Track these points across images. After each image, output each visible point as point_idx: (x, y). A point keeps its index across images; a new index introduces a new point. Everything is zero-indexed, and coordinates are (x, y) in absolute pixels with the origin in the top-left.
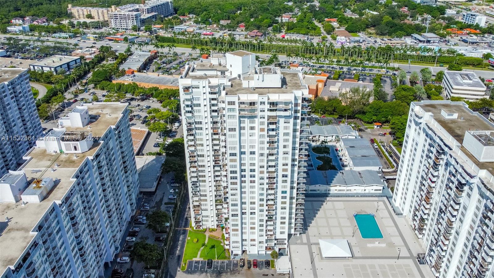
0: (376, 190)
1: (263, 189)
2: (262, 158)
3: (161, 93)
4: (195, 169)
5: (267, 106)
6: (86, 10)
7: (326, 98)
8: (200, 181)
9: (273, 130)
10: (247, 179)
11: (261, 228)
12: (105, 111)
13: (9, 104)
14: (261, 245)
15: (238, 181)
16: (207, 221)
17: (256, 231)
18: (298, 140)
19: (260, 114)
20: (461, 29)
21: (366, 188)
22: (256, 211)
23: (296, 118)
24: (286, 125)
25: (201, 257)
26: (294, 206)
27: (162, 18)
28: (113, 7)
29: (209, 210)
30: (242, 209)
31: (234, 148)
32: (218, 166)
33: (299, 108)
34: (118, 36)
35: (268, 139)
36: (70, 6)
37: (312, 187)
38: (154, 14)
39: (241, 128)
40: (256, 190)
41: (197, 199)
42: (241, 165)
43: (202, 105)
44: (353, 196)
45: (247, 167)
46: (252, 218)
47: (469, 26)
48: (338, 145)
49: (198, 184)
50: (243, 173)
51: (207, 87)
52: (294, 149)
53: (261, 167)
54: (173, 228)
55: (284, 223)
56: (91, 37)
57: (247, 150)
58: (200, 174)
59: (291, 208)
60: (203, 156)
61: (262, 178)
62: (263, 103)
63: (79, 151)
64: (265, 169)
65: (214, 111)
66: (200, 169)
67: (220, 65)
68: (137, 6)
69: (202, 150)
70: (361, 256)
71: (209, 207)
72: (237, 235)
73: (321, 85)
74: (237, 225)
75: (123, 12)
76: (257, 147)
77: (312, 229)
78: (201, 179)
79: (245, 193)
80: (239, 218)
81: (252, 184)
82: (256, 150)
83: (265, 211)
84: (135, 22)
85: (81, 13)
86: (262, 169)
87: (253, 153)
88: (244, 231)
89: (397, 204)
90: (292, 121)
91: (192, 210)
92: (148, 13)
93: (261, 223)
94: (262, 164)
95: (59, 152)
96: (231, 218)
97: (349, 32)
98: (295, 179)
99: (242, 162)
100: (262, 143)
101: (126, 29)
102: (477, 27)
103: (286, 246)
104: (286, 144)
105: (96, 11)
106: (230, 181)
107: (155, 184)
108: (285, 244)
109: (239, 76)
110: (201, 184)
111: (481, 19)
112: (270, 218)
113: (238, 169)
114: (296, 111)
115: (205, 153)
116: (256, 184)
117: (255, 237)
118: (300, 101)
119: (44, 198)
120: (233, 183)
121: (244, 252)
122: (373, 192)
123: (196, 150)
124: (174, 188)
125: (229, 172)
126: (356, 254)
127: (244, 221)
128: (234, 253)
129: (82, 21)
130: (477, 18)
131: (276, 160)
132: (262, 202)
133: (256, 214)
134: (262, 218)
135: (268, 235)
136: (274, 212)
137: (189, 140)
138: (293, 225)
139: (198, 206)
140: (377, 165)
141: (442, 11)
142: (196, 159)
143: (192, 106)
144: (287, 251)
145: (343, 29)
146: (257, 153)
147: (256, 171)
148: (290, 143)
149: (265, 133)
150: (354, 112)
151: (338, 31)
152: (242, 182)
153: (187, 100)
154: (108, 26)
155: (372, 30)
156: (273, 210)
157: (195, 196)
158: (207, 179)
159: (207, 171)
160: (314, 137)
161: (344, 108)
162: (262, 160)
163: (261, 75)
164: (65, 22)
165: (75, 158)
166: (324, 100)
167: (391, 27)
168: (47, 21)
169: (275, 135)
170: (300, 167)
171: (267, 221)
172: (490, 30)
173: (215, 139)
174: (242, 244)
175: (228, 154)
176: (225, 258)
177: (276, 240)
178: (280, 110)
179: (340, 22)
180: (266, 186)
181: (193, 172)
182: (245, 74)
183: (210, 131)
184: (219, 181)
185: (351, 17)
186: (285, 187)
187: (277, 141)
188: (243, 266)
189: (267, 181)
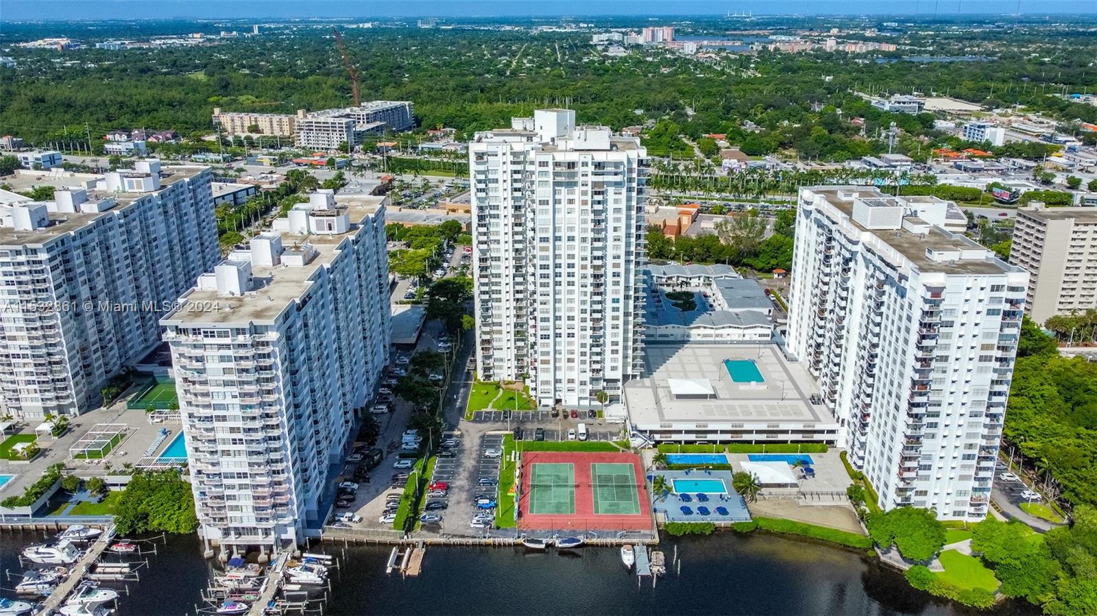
0: (760, 335)
1: (585, 294)
2: (584, 244)
3: (409, 230)
4: (485, 280)
5: (591, 168)
6: (248, 119)
7: (694, 237)
9: (599, 202)
10: (564, 279)
11: (583, 358)
12: (352, 204)
13: (186, 214)
14: (583, 387)
15: (551, 281)
16: (501, 367)
17: (576, 364)
18: (633, 222)
19: (580, 179)
20: (958, 150)
21: (746, 332)
22: (575, 331)
23: (630, 190)
24: (617, 197)
25: (493, 407)
26: (631, 327)
27: (394, 132)
28: (300, 112)
29: (505, 349)
30: (555, 328)
31: (546, 230)
32: (519, 276)
33: (635, 175)
34: (316, 158)
35: (592, 216)
36: (217, 111)
37: (663, 330)
38: (378, 123)
39: (556, 202)
40: (576, 296)
41: (487, 329)
42: (555, 256)
43: (501, 181)
44: (725, 343)
45: (563, 261)
46: (570, 344)
47: (971, 145)
48: (708, 291)
49: (490, 304)
50: (558, 270)
51: (509, 153)
52: (628, 236)
53: (583, 259)
54: (448, 381)
55: (616, 352)
56: (266, 160)
57: (563, 234)
58: (494, 288)
59: (626, 331)
60: (498, 259)
61: (584, 277)
62: (585, 164)
63: (335, 231)
64: (588, 263)
65: (516, 190)
66: (494, 280)
67: (525, 129)
68: (348, 111)
69: (498, 250)
70: (728, 397)
71: (504, 344)
72: (547, 370)
73: (686, 220)
74: (548, 353)
75: (322, 119)
76: (577, 229)
77: (658, 374)
78: (494, 296)
79: (560, 301)
80: (551, 341)
81: (571, 288)
82: (576, 234)
83: (588, 329)
84: (345, 136)
85: (238, 123)
86: (584, 263)
87: (571, 239)
88: (557, 365)
89: (790, 350)
90: (624, 190)
91: (479, 347)
92: (368, 122)
93: (583, 350)
94: (584, 254)
95: (305, 233)
96: (539, 341)
97: (748, 155)
98: (632, 284)
99: (557, 252)
100: (584, 222)
101: (327, 149)
102: (987, 146)
103: (619, 392)
104: (617, 225)
105: (268, 119)
106: (539, 281)
107: (415, 335)
108: (619, 388)
109: (553, 140)
110: (494, 304)
111: (995, 133)
112: (597, 341)
113: (551, 263)
114: (630, 180)
115: (502, 255)
116: (576, 288)
117: (574, 375)
118: (635, 165)
119: (306, 264)
120: (542, 285)
121: (558, 401)
122: (757, 338)
123: (488, 250)
124: (445, 342)
125: (538, 267)
126: (721, 394)
127: (557, 348)
128: (544, 402)
129: (243, 136)
130: (988, 131)
131: (604, 248)
132: (584, 316)
133: (576, 335)
134: (584, 342)
135: (593, 371)
136: (601, 332)
137: (480, 234)
138: (630, 360)
139: (488, 342)
140: (767, 307)
141: (926, 121)
142: (488, 263)
143: (486, 182)
144: (622, 398)
145: (736, 149)
146: (577, 239)
147: (576, 266)
148: (623, 224)
149: (589, 207)
150: (740, 254)
151: (726, 153)
152: (557, 284)
153: (479, 172)
154: (292, 144)
155: (791, 152)
156: (601, 328)
157: (485, 325)
158: (503, 296)
159: (503, 284)
160: (669, 278)
161: (723, 249)
162: (584, 249)
163: (583, 132)
164: (212, 138)
165: (331, 238)
166: (690, 239)
167: (825, 145)
168: (175, 136)
169: (602, 211)
170: (637, 263)
171: (592, 346)
172: (1010, 150)
173: (517, 233)
174: (555, 388)
175: (537, 239)
176: (530, 409)
177: (605, 380)
178: (609, 173)
179: (732, 140)
180: (590, 289)
181: (483, 284)
182: (561, 137)
183: (511, 220)
184: (522, 300)
185: (753, 132)
186: (616, 292)
187: (605, 220)
188: (556, 415)
189: (591, 280)
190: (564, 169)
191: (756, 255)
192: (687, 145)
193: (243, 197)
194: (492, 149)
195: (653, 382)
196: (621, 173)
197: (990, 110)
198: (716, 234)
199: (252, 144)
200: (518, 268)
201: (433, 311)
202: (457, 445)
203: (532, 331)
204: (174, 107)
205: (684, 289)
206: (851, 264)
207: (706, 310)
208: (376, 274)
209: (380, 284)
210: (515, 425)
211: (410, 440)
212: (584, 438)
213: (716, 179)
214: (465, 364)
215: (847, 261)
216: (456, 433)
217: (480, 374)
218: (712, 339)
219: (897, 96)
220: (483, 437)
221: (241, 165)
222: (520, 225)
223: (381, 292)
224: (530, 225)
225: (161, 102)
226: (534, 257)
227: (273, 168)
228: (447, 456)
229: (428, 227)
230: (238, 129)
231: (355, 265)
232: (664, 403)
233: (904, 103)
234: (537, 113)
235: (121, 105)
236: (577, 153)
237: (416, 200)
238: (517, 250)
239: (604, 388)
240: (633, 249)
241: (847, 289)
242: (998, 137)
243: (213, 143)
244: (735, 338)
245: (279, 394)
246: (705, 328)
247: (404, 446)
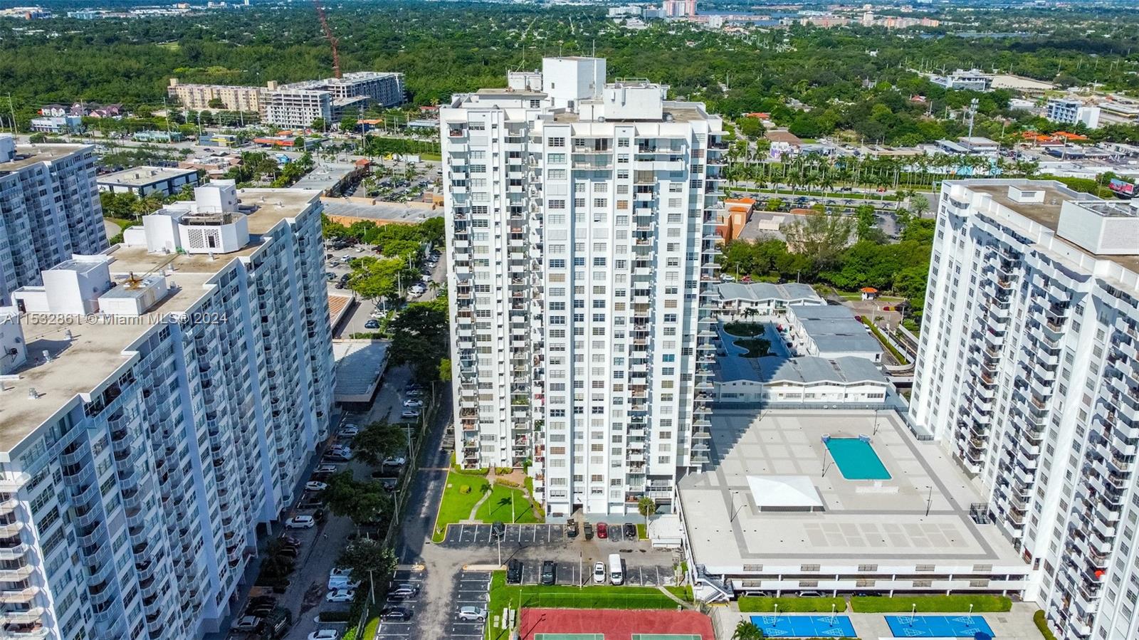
0: (869, 396)
1: (621, 348)
2: (621, 271)
3: (381, 230)
4: (467, 321)
5: (633, 149)
6: (209, 92)
7: (752, 242)
8: (479, 349)
9: (645, 205)
10: (588, 325)
11: (617, 445)
12: (269, 201)
13: (48, 212)
14: (616, 488)
15: (567, 328)
16: (491, 449)
17: (605, 454)
18: (698, 236)
19: (616, 167)
20: (1047, 133)
21: (849, 390)
22: (605, 404)
23: (695, 184)
24: (675, 195)
25: (477, 518)
26: (690, 396)
27: (380, 107)
28: (271, 84)
29: (497, 421)
30: (573, 399)
31: (561, 248)
32: (519, 314)
33: (702, 161)
34: (282, 138)
35: (633, 227)
36: (173, 82)
37: (728, 387)
38: (361, 97)
39: (576, 203)
40: (606, 351)
41: (470, 393)
42: (575, 289)
43: (489, 169)
44: (819, 406)
45: (587, 297)
46: (596, 423)
49: (473, 356)
50: (578, 311)
51: (501, 125)
52: (690, 257)
53: (617, 294)
54: (412, 467)
55: (668, 435)
56: (222, 139)
57: (587, 254)
58: (480, 332)
59: (683, 403)
60: (486, 288)
61: (620, 322)
62: (624, 143)
63: (219, 249)
64: (626, 300)
65: (513, 182)
66: (480, 320)
67: (528, 88)
68: (326, 82)
69: (486, 275)
70: (841, 508)
71: (496, 415)
72: (560, 463)
73: (738, 219)
74: (562, 438)
75: (293, 91)
76: (609, 247)
77: (730, 462)
78: (480, 344)
79: (581, 358)
80: (567, 419)
81: (598, 338)
82: (607, 254)
83: (625, 401)
84: (320, 111)
85: (198, 96)
86: (620, 299)
87: (600, 262)
88: (577, 454)
89: (919, 421)
90: (686, 186)
91: (457, 420)
92: (349, 96)
93: (617, 433)
94: (620, 286)
95: (173, 251)
96: (549, 420)
97: (799, 137)
98: (693, 331)
99: (577, 283)
100: (622, 235)
101: (298, 127)
102: (1081, 128)
103: (671, 495)
104: (673, 240)
105: (232, 92)
106: (549, 327)
107: (371, 388)
108: (670, 489)
109: (571, 104)
110: (481, 356)
111: (1089, 113)
112: (638, 421)
113: (567, 299)
114: (696, 169)
115: (492, 282)
116: (607, 337)
117: (603, 469)
118: (703, 145)
119: (146, 311)
120: (555, 334)
121: (576, 508)
122: (865, 400)
123: (471, 275)
124: (414, 398)
125: (547, 306)
126: (831, 506)
127: (577, 429)
128: (555, 509)
129: (200, 110)
130: (1080, 110)
131: (652, 277)
132: (618, 381)
133: (606, 410)
134: (618, 420)
135: (632, 464)
136: (645, 407)
137: (458, 250)
138: (687, 446)
139: (473, 411)
140: (872, 350)
141: (1001, 99)
142: (471, 295)
143: (467, 171)
144: (675, 503)
145: (785, 130)
146: (609, 262)
147: (608, 304)
148: (682, 240)
149: (629, 212)
150: (815, 266)
151: (773, 134)
152: (576, 331)
153: (455, 155)
154: (258, 121)
155: (851, 134)
156: (644, 401)
157: (467, 387)
158: (494, 345)
159: (494, 326)
160: (727, 303)
161: (792, 259)
162: (620, 278)
163: (619, 92)
164: (163, 114)
165: (211, 260)
166: (747, 246)
167: (891, 126)
168: (121, 111)
169: (650, 219)
170: (703, 300)
171: (630, 427)
173: (515, 250)
174: (572, 488)
175: (546, 263)
176: (534, 520)
177: (649, 477)
178: (662, 158)
179: (778, 119)
180: (629, 341)
181: (464, 327)
182: (584, 99)
183: (506, 230)
184: (522, 350)
185: (801, 111)
186: (670, 345)
187: (655, 233)
188: (574, 534)
189: (630, 327)
190: (588, 150)
191: (837, 268)
193: (181, 185)
194: (475, 118)
196: (681, 158)
197: (1064, 88)
198: (781, 237)
199: (210, 121)
200: (516, 301)
201: (397, 356)
202: (418, 592)
203: (537, 403)
204: (130, 78)
205: (750, 319)
206: (1069, 313)
207: (786, 357)
208: (303, 308)
209: (310, 323)
210: (509, 552)
211: (340, 585)
212: (619, 580)
213: (767, 166)
214: (439, 436)
215: (1059, 307)
216: (417, 568)
217: (459, 457)
218: (800, 400)
219: (960, 72)
220: (458, 577)
221: (192, 145)
222: (520, 236)
223: (311, 335)
224: (535, 239)
225: (115, 72)
226: (541, 290)
227: (226, 150)
228: (398, 619)
229: (405, 226)
230: (199, 103)
231: (254, 304)
232: (742, 515)
233: (969, 79)
234: (546, 62)
235: (69, 76)
236: (612, 125)
237: (396, 191)
238: (515, 276)
239: (648, 489)
240: (696, 277)
241: (1055, 353)
242: (1093, 118)
243: (163, 119)
244: (834, 399)
246: (790, 384)
247: (329, 596)
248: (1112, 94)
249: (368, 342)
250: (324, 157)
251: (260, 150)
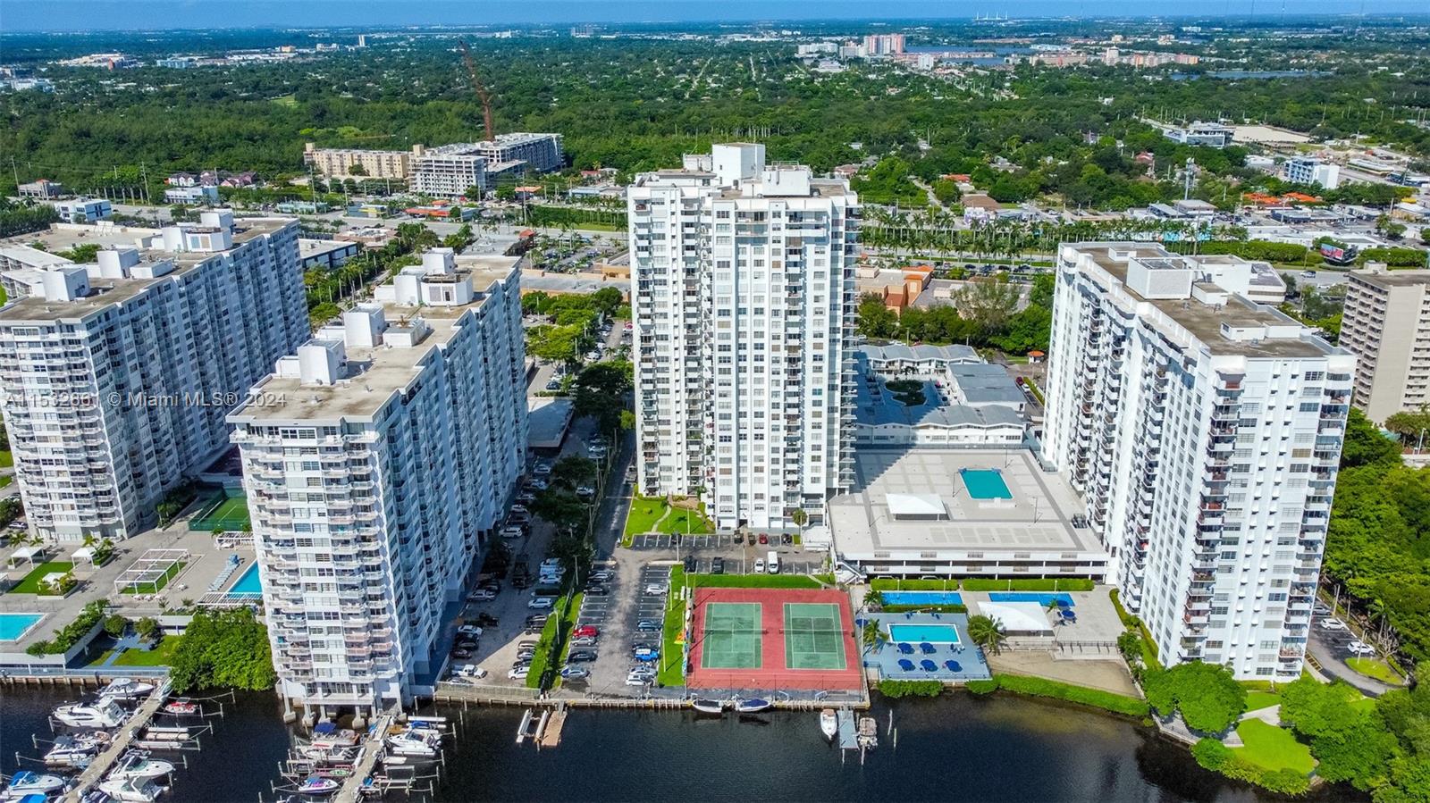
0: (1008, 438)
1: (777, 383)
2: (776, 319)
3: (554, 300)
4: (649, 365)
5: (785, 220)
6: (349, 157)
7: (924, 309)
8: (658, 391)
9: (795, 264)
10: (750, 364)
11: (775, 467)
12: (478, 266)
13: (265, 280)
14: (775, 504)
15: (733, 366)
16: (669, 479)
17: (765, 475)
19: (770, 234)
20: (1277, 194)
21: (990, 433)
22: (765, 431)
23: (835, 248)
24: (819, 257)
25: (658, 530)
26: (837, 426)
27: (537, 173)
28: (417, 148)
29: (674, 454)
30: (739, 428)
31: (727, 300)
32: (693, 360)
33: (842, 229)
34: (436, 208)
35: (786, 282)
36: (309, 146)
37: (880, 430)
38: (517, 162)
39: (739, 263)
40: (765, 386)
41: (651, 429)
42: (739, 334)
43: (668, 237)
44: (962, 447)
45: (749, 341)
46: (758, 448)
47: (1294, 188)
48: (941, 380)
49: (654, 396)
50: (742, 352)
51: (678, 201)
53: (774, 338)
54: (601, 495)
55: (818, 458)
56: (372, 210)
57: (749, 305)
58: (659, 375)
59: (831, 432)
60: (664, 338)
61: (776, 361)
62: (777, 215)
63: (453, 302)
64: (781, 343)
65: (688, 248)
66: (660, 365)
67: (701, 169)
68: (478, 146)
69: (665, 326)
70: (964, 517)
71: (673, 449)
72: (727, 482)
73: (914, 288)
74: (729, 460)
75: (444, 157)
76: (766, 298)
77: (874, 488)
78: (660, 386)
79: (744, 392)
80: (733, 444)
81: (759, 375)
82: (765, 305)
83: (782, 428)
84: (474, 178)
85: (336, 162)
86: (776, 342)
87: (759, 311)
88: (742, 475)
89: (1047, 457)
90: (828, 248)
91: (640, 453)
92: (503, 161)
93: (775, 456)
94: (775, 331)
95: (416, 304)
96: (718, 445)
97: (999, 201)
98: (838, 370)
99: (741, 329)
100: (777, 289)
101: (450, 195)
102: (1316, 189)
103: (822, 511)
104: (818, 293)
105: (374, 157)
106: (717, 366)
107: (559, 437)
108: (821, 506)
109: (736, 183)
110: (660, 396)
111: (1327, 172)
112: (793, 445)
113: (732, 342)
114: (836, 235)
115: (670, 332)
116: (765, 375)
117: (764, 488)
118: (842, 216)
119: (416, 344)
120: (722, 371)
121: (742, 523)
122: (1004, 441)
123: (652, 326)
124: (598, 445)
125: (716, 348)
126: (955, 514)
127: (742, 453)
128: (724, 523)
129: (343, 179)
130: (1316, 169)
131: (801, 324)
132: (775, 411)
133: (766, 437)
134: (775, 445)
135: (789, 483)
136: (798, 434)
137: (642, 305)
138: (836, 469)
139: (653, 445)
140: (1017, 400)
141: (1235, 157)
142: (652, 344)
143: (650, 238)
144: (826, 518)
145: (983, 194)
146: (766, 311)
147: (766, 346)
148: (826, 293)
149: (782, 270)
150: (985, 331)
151: (970, 199)
152: (740, 370)
153: (640, 225)
154: (405, 189)
155: (1055, 198)
156: (798, 428)
157: (648, 424)
158: (672, 386)
159: (672, 370)
160: (890, 363)
161: (962, 324)
162: (776, 324)
163: (774, 173)
164: (303, 182)
165: (448, 310)
166: (920, 312)
167: (1101, 189)
168: (255, 180)
169: (799, 276)
170: (846, 344)
171: (786, 451)
172: (1347, 195)
173: (689, 304)
174: (738, 505)
175: (715, 312)
176: (707, 532)
177: (803, 495)
178: (808, 227)
179: (978, 183)
180: (784, 377)
181: (646, 371)
182: (746, 179)
183: (682, 287)
184: (696, 391)
185: (1006, 172)
186: (818, 381)
187: (804, 287)
188: (739, 541)
189: (785, 365)
190: (749, 221)
191: (1006, 333)
192: (918, 189)
193: (342, 259)
194: (656, 195)
195: (866, 499)
196: (823, 226)
197: (1321, 141)
198: (953, 304)
199: (355, 190)
200: (691, 349)
201: (583, 406)
202: (611, 578)
203: (708, 431)
204: (255, 141)
205: (910, 377)
206: (1125, 345)
207: (938, 404)
208: (508, 357)
209: (513, 370)
210: (686, 553)
211: (550, 572)
212: (775, 570)
213: (955, 234)
214: (622, 474)
215: (1119, 341)
216: (610, 563)
217: (642, 487)
218: (945, 442)
219: (1198, 125)
220: (644, 568)
221: (340, 216)
222: (694, 293)
223: (514, 381)
224: (706, 293)
225: (238, 135)
226: (711, 335)
227: (380, 221)
228: (598, 593)
229: (578, 297)
230: (337, 170)
231: (480, 346)
232: (880, 525)
233: (1206, 133)
234: (715, 147)
235: (188, 140)
236: (767, 200)
237: (564, 262)
238: (689, 327)
239: (802, 506)
240: (839, 324)
241: (1118, 377)
242: (1330, 177)
243: (304, 188)
244: (975, 441)
245: (379, 511)
246: (936, 427)
247: (542, 580)
248: (1375, 149)
249: (551, 400)
250: (485, 228)
251: (416, 221)
